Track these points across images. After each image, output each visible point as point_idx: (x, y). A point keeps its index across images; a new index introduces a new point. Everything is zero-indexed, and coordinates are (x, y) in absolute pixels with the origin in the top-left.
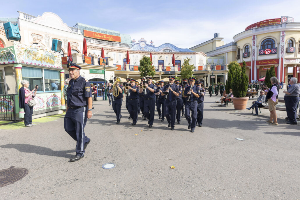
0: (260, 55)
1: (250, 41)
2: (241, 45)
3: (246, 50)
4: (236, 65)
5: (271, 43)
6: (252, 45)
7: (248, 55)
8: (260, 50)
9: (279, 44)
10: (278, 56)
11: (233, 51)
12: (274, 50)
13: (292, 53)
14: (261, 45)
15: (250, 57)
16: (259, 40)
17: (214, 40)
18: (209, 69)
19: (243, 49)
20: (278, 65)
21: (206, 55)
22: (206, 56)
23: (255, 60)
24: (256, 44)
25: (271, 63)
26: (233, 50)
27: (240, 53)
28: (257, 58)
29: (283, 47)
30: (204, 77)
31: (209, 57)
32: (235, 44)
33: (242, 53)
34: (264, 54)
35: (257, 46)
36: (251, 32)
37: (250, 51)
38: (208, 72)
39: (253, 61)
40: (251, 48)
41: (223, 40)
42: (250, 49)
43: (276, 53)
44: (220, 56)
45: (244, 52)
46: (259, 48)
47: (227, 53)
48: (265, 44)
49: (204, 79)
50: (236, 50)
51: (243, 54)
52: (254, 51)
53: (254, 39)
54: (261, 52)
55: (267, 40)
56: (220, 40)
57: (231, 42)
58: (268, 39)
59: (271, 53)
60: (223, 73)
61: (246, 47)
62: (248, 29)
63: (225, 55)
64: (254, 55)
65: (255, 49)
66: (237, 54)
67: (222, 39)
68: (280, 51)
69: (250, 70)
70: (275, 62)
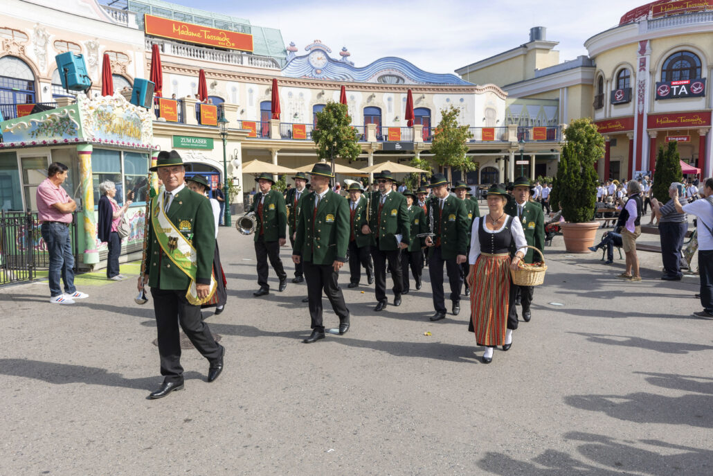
0: (659, 98)
1: (631, 57)
2: (607, 67)
3: (622, 82)
4: (587, 128)
5: (689, 65)
6: (637, 68)
7: (624, 95)
8: (658, 84)
10: (709, 104)
11: (583, 85)
12: (697, 86)
14: (663, 71)
15: (632, 103)
16: (658, 54)
17: (530, 47)
18: (513, 137)
19: (612, 80)
20: (710, 129)
21: (506, 94)
22: (505, 98)
23: (646, 111)
24: (647, 67)
25: (690, 124)
26: (583, 79)
27: (604, 92)
28: (651, 106)
30: (498, 159)
31: (513, 100)
32: (589, 63)
33: (608, 89)
34: (670, 96)
35: (652, 73)
36: (636, 31)
37: (632, 85)
38: (510, 145)
39: (641, 116)
40: (635, 76)
41: (555, 48)
42: (632, 80)
43: (702, 94)
44: (541, 97)
45: (614, 88)
46: (658, 78)
47: (567, 88)
48: (674, 67)
49: (499, 166)
50: (592, 80)
51: (613, 93)
52: (642, 85)
53: (643, 51)
54: (663, 89)
55: (680, 54)
56: (548, 50)
57: (578, 57)
58: (682, 51)
59: (691, 95)
60: (552, 150)
61: (622, 75)
62: (628, 19)
63: (559, 95)
64: (642, 99)
65: (646, 79)
66: (595, 92)
67: (553, 44)
69: (632, 142)
70: (699, 119)
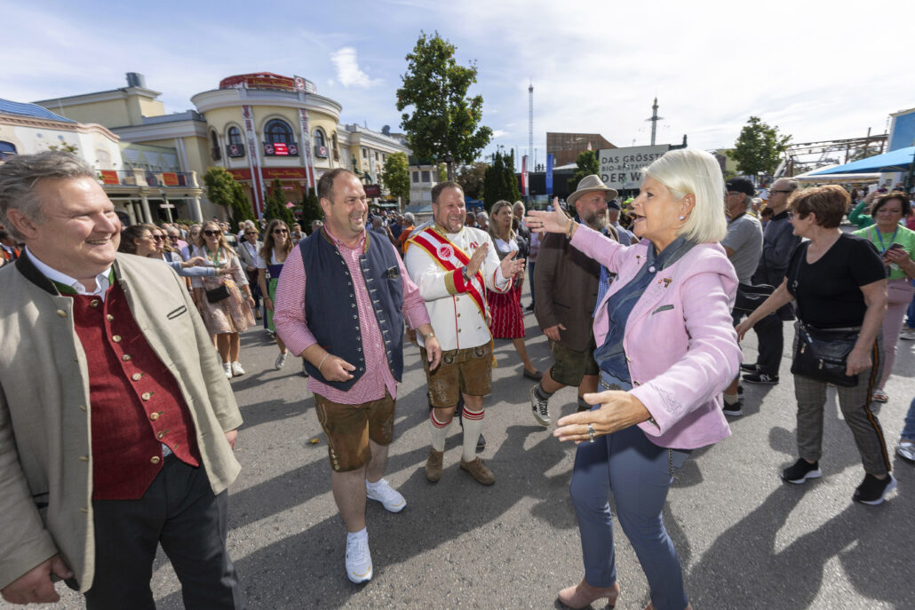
0: (267, 155)
1: (237, 118)
2: (218, 122)
3: (233, 138)
4: (224, 176)
5: (284, 132)
6: (245, 129)
7: (240, 152)
8: (265, 144)
9: (299, 135)
10: (303, 162)
11: (198, 137)
12: (292, 148)
13: (325, 158)
14: (265, 133)
15: (246, 157)
16: (260, 118)
17: (131, 92)
18: (141, 181)
19: (224, 136)
20: (306, 181)
21: (118, 137)
22: (117, 141)
23: (259, 165)
24: (253, 128)
25: (293, 177)
26: (197, 132)
27: (220, 145)
28: (262, 161)
29: (308, 144)
30: (126, 204)
31: (126, 145)
32: (199, 117)
33: (223, 143)
34: (274, 155)
35: (258, 134)
36: (238, 95)
37: (243, 142)
38: (141, 189)
39: (256, 169)
40: (244, 134)
41: (159, 97)
42: (243, 138)
43: (296, 155)
44: (161, 144)
45: (228, 143)
46: (263, 139)
47: (183, 138)
48: (274, 131)
49: (127, 210)
50: (206, 134)
51: (228, 147)
52: (252, 143)
53: (246, 114)
54: (269, 147)
55: (275, 122)
56: (151, 98)
57: (188, 111)
58: (277, 120)
59: (290, 155)
60: (186, 195)
61: (232, 132)
62: (228, 83)
63: (176, 144)
64: (254, 155)
65: (253, 138)
66: (211, 145)
67: (157, 94)
68: (305, 153)
69: (252, 189)
70: (298, 174)
